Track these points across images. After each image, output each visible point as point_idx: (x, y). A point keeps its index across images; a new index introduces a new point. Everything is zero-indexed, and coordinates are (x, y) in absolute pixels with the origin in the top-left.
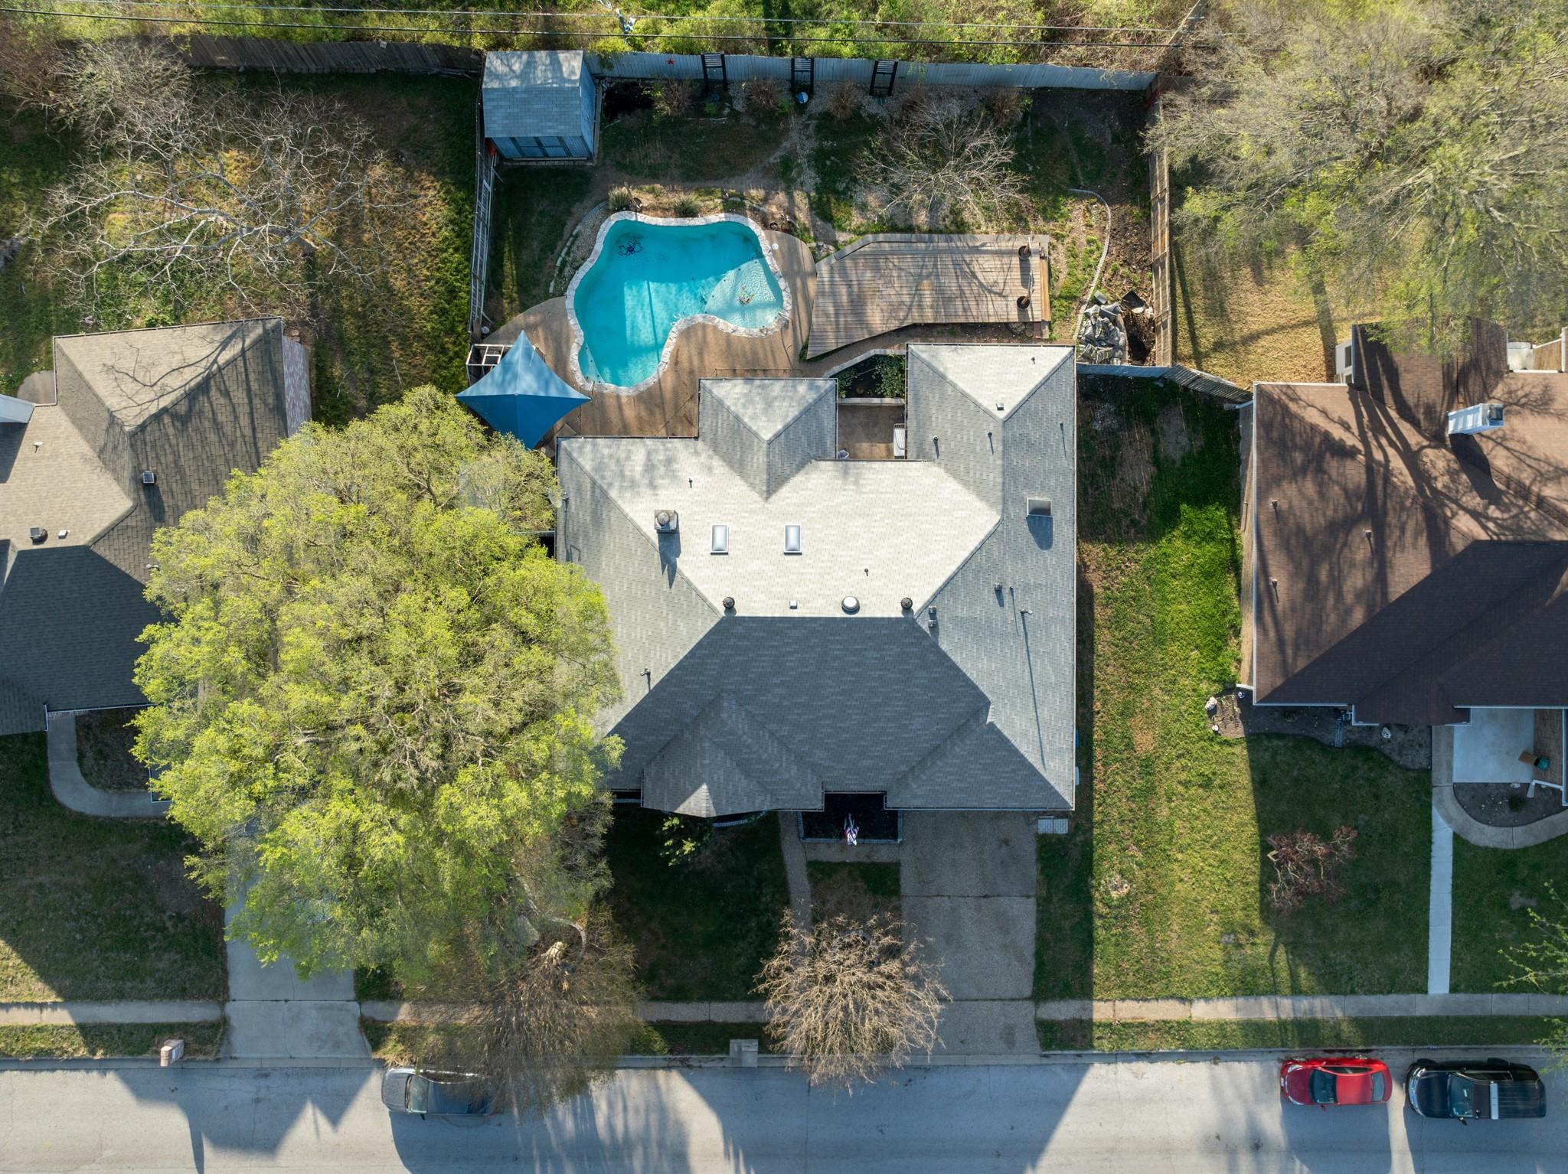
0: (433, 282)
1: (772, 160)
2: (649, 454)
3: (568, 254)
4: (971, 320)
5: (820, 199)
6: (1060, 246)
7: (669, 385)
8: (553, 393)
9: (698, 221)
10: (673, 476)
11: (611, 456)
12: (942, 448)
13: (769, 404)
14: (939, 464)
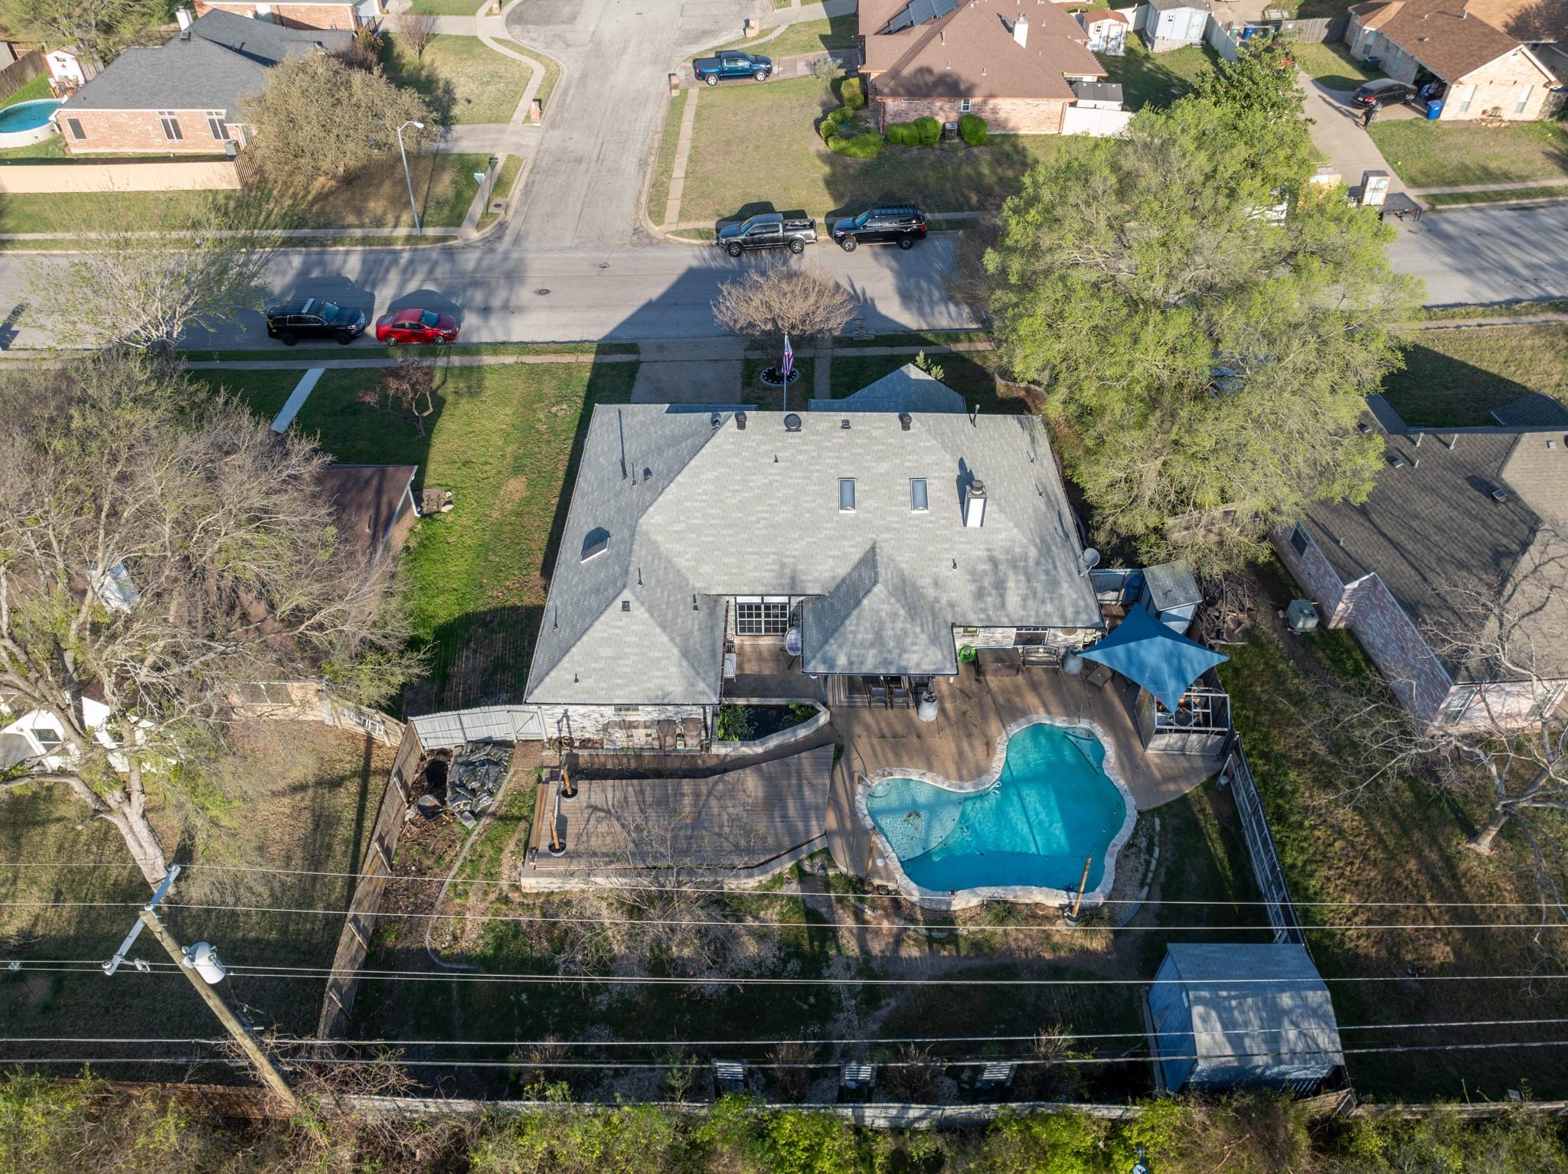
0: (1307, 823)
1: (893, 1003)
2: (1003, 605)
3: (1148, 863)
4: (635, 782)
5: (822, 946)
6: (505, 888)
7: (994, 726)
8: (1120, 650)
9: (987, 892)
10: (975, 576)
11: (1043, 602)
12: (690, 599)
13: (879, 639)
14: (694, 588)
